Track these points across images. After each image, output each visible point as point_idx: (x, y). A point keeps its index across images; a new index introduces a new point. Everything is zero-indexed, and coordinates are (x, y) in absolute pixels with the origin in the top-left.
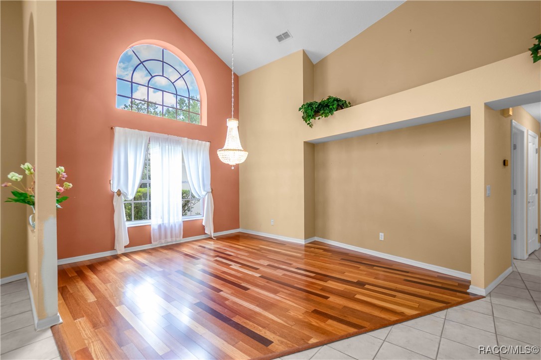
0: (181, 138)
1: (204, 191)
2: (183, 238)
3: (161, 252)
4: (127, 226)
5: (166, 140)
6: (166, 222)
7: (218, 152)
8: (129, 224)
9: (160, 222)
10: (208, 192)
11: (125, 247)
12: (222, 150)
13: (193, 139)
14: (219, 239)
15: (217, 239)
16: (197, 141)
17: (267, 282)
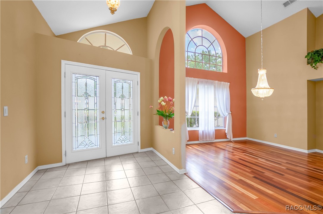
0: (214, 81)
1: (227, 112)
2: (215, 139)
3: (205, 146)
4: (188, 130)
5: (207, 82)
6: (206, 129)
7: (252, 90)
8: (189, 129)
9: (203, 129)
10: (229, 113)
11: (188, 141)
12: (256, 89)
13: (220, 81)
14: (236, 142)
15: (235, 142)
16: (223, 82)
17: (295, 173)
